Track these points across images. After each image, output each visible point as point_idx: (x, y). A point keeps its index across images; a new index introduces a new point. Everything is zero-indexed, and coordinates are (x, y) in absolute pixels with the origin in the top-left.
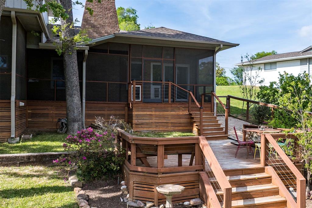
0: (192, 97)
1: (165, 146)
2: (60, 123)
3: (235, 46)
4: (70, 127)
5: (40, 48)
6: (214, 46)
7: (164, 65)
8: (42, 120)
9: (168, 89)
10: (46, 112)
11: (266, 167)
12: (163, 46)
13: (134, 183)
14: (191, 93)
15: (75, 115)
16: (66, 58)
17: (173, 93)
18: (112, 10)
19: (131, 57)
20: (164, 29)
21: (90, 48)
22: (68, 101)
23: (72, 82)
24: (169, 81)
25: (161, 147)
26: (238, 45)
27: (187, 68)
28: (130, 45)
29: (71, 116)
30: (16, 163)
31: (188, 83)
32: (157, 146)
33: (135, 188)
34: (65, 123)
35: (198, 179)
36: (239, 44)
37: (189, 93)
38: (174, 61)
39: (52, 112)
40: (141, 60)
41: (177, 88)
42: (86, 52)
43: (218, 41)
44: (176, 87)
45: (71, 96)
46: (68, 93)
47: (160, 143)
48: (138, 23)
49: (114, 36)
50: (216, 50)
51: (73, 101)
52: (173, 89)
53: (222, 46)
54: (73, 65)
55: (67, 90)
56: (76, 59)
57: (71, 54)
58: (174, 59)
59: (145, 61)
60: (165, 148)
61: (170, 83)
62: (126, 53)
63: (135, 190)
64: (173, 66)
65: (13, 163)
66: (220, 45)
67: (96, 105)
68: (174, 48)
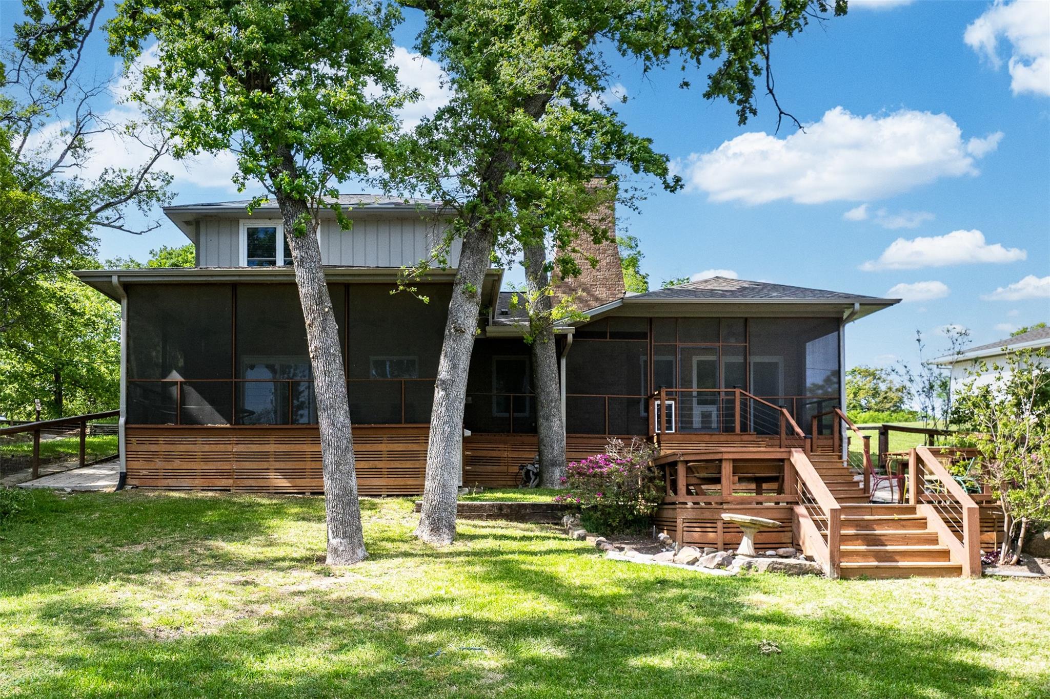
0: (787, 420)
1: (734, 460)
2: (523, 472)
3: (892, 304)
4: (546, 476)
5: (488, 335)
6: (841, 308)
7: (725, 360)
8: (489, 468)
9: (735, 404)
10: (494, 454)
11: (918, 506)
12: (721, 316)
13: (684, 522)
14: (785, 411)
15: (556, 453)
16: (538, 350)
17: (746, 411)
18: (610, 252)
19: (653, 344)
20: (721, 281)
21: (576, 329)
22: (542, 428)
23: (548, 394)
24: (735, 387)
25: (728, 462)
26: (899, 301)
27: (776, 364)
28: (651, 319)
29: (548, 456)
30: (482, 515)
31: (780, 392)
32: (720, 460)
33: (685, 529)
34: (533, 472)
35: (789, 517)
36: (901, 300)
37: (781, 411)
38: (746, 346)
39: (505, 454)
40: (673, 350)
41: (754, 403)
42: (570, 338)
43: (848, 296)
44: (752, 400)
45: (547, 419)
46: (541, 413)
47: (725, 456)
48: (642, 272)
49: (621, 304)
50: (845, 316)
51: (550, 428)
52: (744, 404)
53: (857, 306)
54: (550, 362)
55: (540, 408)
56: (554, 351)
57: (546, 341)
58: (746, 343)
59: (683, 350)
60: (733, 466)
61: (738, 391)
62: (644, 336)
63: (685, 533)
64: (742, 361)
65: (478, 515)
66: (853, 304)
67: (586, 441)
68: (746, 319)
